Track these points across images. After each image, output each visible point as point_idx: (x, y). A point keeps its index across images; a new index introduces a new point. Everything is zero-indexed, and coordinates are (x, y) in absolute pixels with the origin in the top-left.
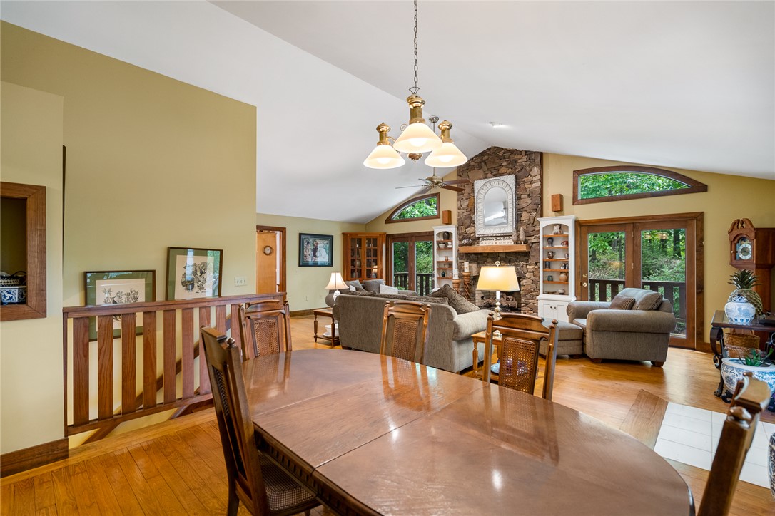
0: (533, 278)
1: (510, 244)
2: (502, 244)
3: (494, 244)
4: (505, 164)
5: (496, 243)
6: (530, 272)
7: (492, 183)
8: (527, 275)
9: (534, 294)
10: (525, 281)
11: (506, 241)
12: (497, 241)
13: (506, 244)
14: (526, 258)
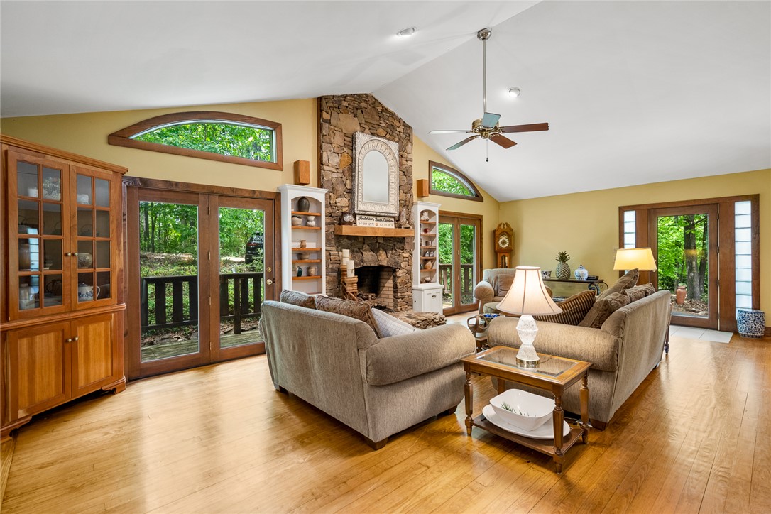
0: (408, 268)
1: (391, 227)
2: (383, 227)
3: (375, 226)
4: (384, 125)
5: (377, 225)
6: (406, 261)
7: (375, 143)
8: (403, 264)
9: (409, 285)
10: (400, 271)
11: (387, 223)
12: (378, 222)
13: (387, 227)
14: (402, 245)
